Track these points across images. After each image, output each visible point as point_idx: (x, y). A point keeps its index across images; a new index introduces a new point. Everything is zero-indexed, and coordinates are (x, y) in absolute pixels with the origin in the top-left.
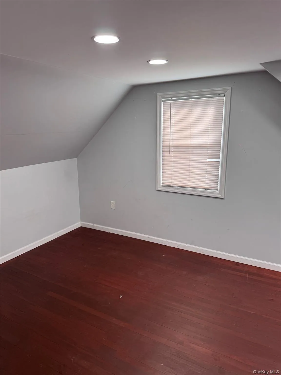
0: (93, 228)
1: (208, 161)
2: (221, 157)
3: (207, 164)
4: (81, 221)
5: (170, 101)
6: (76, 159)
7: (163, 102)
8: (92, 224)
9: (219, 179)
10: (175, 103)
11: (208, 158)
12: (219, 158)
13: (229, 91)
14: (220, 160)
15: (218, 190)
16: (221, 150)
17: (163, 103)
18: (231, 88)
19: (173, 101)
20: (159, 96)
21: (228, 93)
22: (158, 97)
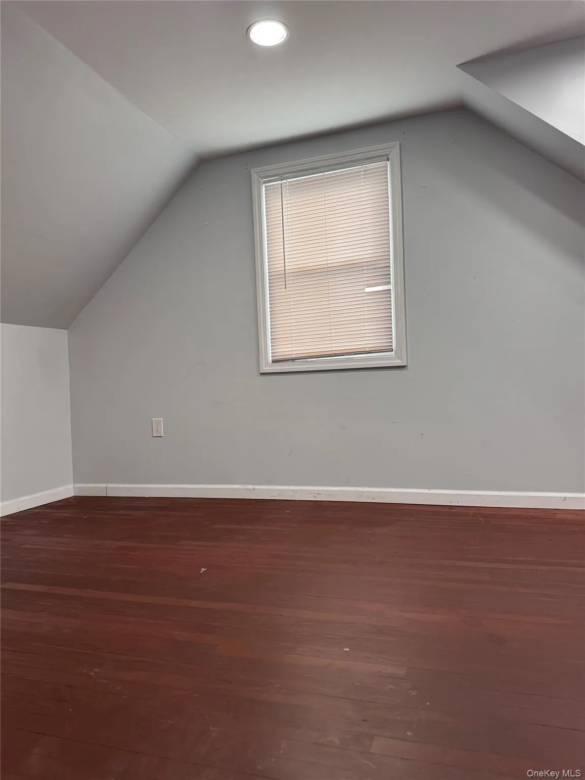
0: (105, 495)
1: (367, 293)
2: (392, 281)
3: (366, 298)
4: (75, 482)
5: (280, 182)
6: (66, 331)
7: (266, 185)
8: (104, 485)
9: (393, 326)
10: (290, 184)
11: (368, 287)
12: (389, 283)
13: (397, 149)
14: (391, 287)
15: (392, 351)
16: (392, 265)
17: (264, 187)
18: (400, 143)
19: (285, 181)
20: (256, 175)
21: (395, 154)
22: (255, 177)
